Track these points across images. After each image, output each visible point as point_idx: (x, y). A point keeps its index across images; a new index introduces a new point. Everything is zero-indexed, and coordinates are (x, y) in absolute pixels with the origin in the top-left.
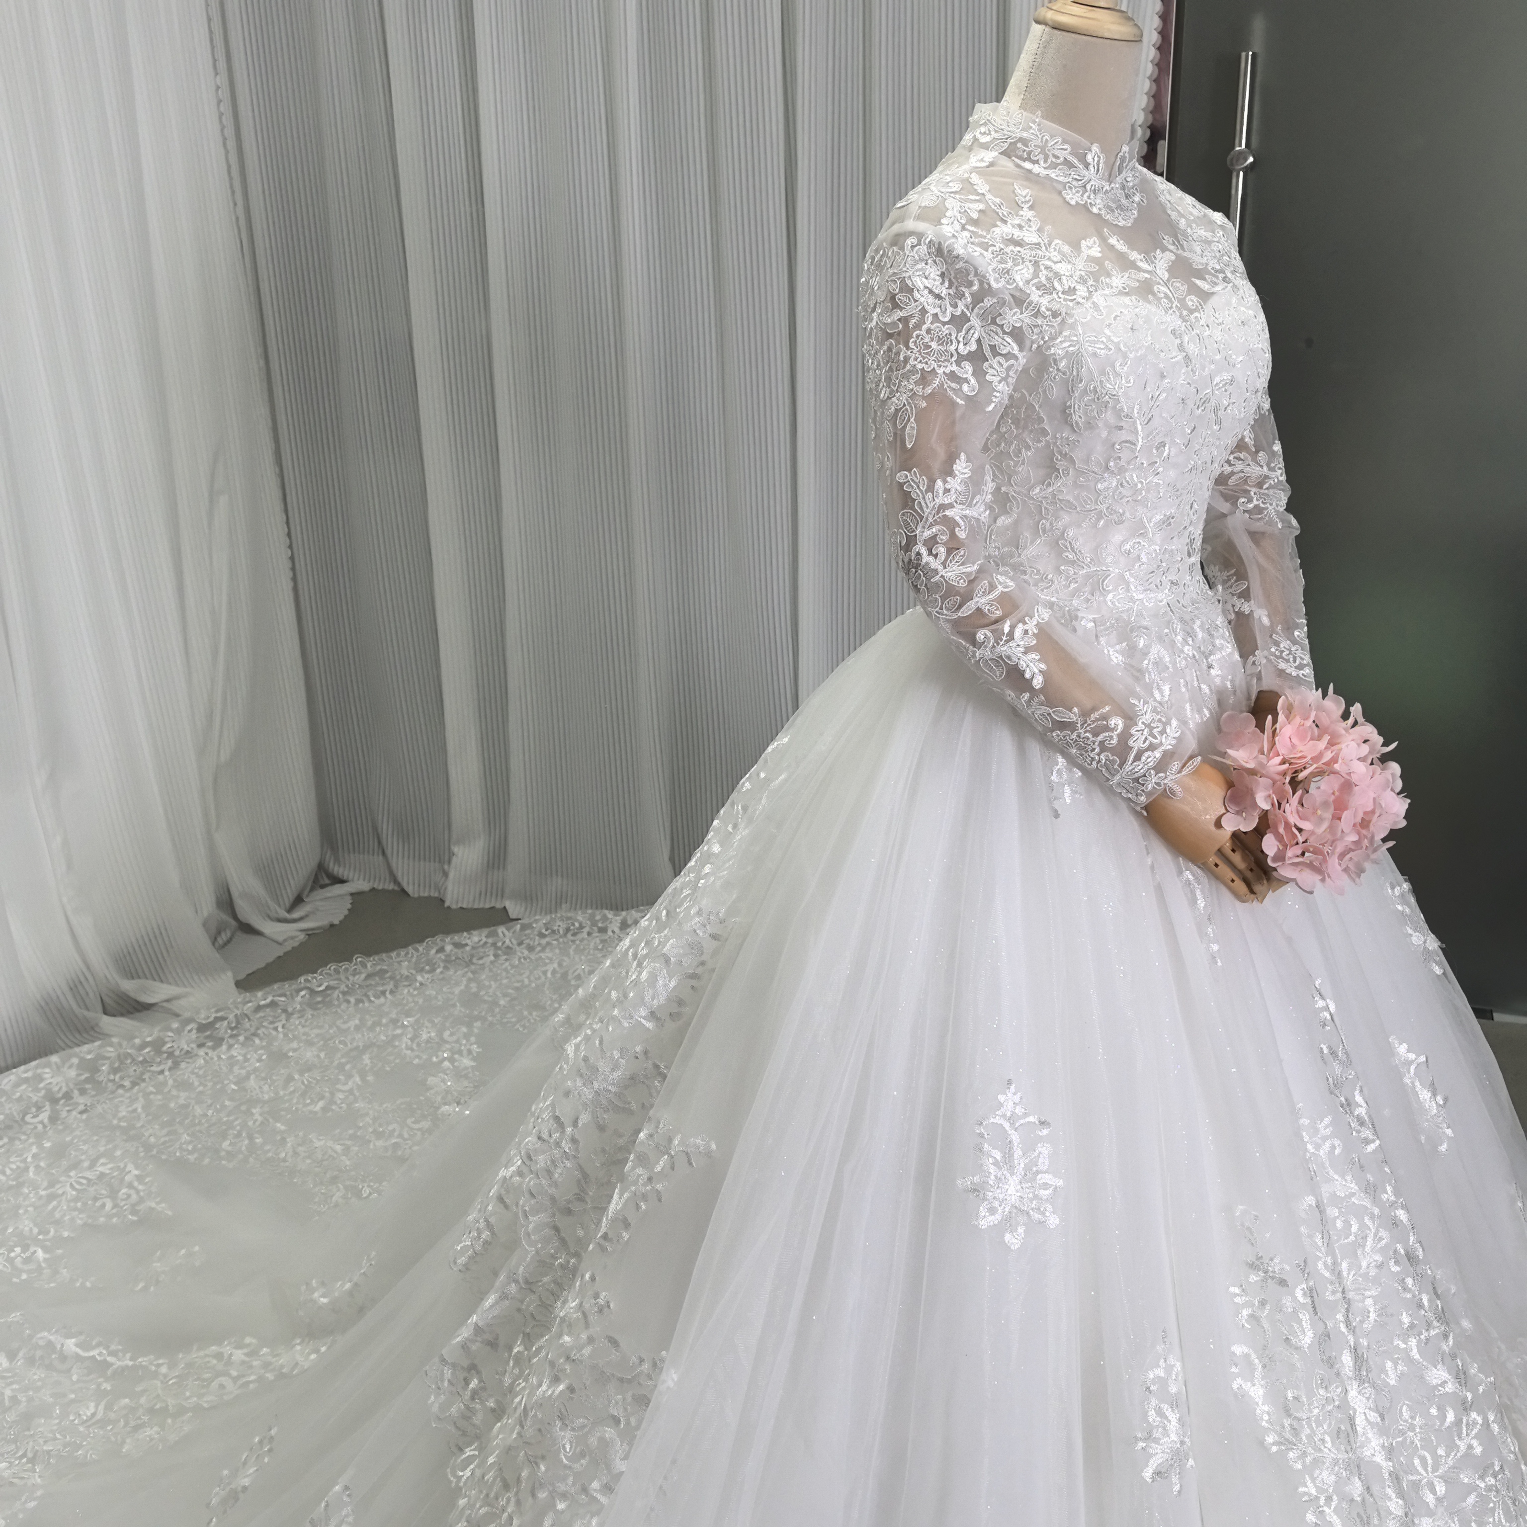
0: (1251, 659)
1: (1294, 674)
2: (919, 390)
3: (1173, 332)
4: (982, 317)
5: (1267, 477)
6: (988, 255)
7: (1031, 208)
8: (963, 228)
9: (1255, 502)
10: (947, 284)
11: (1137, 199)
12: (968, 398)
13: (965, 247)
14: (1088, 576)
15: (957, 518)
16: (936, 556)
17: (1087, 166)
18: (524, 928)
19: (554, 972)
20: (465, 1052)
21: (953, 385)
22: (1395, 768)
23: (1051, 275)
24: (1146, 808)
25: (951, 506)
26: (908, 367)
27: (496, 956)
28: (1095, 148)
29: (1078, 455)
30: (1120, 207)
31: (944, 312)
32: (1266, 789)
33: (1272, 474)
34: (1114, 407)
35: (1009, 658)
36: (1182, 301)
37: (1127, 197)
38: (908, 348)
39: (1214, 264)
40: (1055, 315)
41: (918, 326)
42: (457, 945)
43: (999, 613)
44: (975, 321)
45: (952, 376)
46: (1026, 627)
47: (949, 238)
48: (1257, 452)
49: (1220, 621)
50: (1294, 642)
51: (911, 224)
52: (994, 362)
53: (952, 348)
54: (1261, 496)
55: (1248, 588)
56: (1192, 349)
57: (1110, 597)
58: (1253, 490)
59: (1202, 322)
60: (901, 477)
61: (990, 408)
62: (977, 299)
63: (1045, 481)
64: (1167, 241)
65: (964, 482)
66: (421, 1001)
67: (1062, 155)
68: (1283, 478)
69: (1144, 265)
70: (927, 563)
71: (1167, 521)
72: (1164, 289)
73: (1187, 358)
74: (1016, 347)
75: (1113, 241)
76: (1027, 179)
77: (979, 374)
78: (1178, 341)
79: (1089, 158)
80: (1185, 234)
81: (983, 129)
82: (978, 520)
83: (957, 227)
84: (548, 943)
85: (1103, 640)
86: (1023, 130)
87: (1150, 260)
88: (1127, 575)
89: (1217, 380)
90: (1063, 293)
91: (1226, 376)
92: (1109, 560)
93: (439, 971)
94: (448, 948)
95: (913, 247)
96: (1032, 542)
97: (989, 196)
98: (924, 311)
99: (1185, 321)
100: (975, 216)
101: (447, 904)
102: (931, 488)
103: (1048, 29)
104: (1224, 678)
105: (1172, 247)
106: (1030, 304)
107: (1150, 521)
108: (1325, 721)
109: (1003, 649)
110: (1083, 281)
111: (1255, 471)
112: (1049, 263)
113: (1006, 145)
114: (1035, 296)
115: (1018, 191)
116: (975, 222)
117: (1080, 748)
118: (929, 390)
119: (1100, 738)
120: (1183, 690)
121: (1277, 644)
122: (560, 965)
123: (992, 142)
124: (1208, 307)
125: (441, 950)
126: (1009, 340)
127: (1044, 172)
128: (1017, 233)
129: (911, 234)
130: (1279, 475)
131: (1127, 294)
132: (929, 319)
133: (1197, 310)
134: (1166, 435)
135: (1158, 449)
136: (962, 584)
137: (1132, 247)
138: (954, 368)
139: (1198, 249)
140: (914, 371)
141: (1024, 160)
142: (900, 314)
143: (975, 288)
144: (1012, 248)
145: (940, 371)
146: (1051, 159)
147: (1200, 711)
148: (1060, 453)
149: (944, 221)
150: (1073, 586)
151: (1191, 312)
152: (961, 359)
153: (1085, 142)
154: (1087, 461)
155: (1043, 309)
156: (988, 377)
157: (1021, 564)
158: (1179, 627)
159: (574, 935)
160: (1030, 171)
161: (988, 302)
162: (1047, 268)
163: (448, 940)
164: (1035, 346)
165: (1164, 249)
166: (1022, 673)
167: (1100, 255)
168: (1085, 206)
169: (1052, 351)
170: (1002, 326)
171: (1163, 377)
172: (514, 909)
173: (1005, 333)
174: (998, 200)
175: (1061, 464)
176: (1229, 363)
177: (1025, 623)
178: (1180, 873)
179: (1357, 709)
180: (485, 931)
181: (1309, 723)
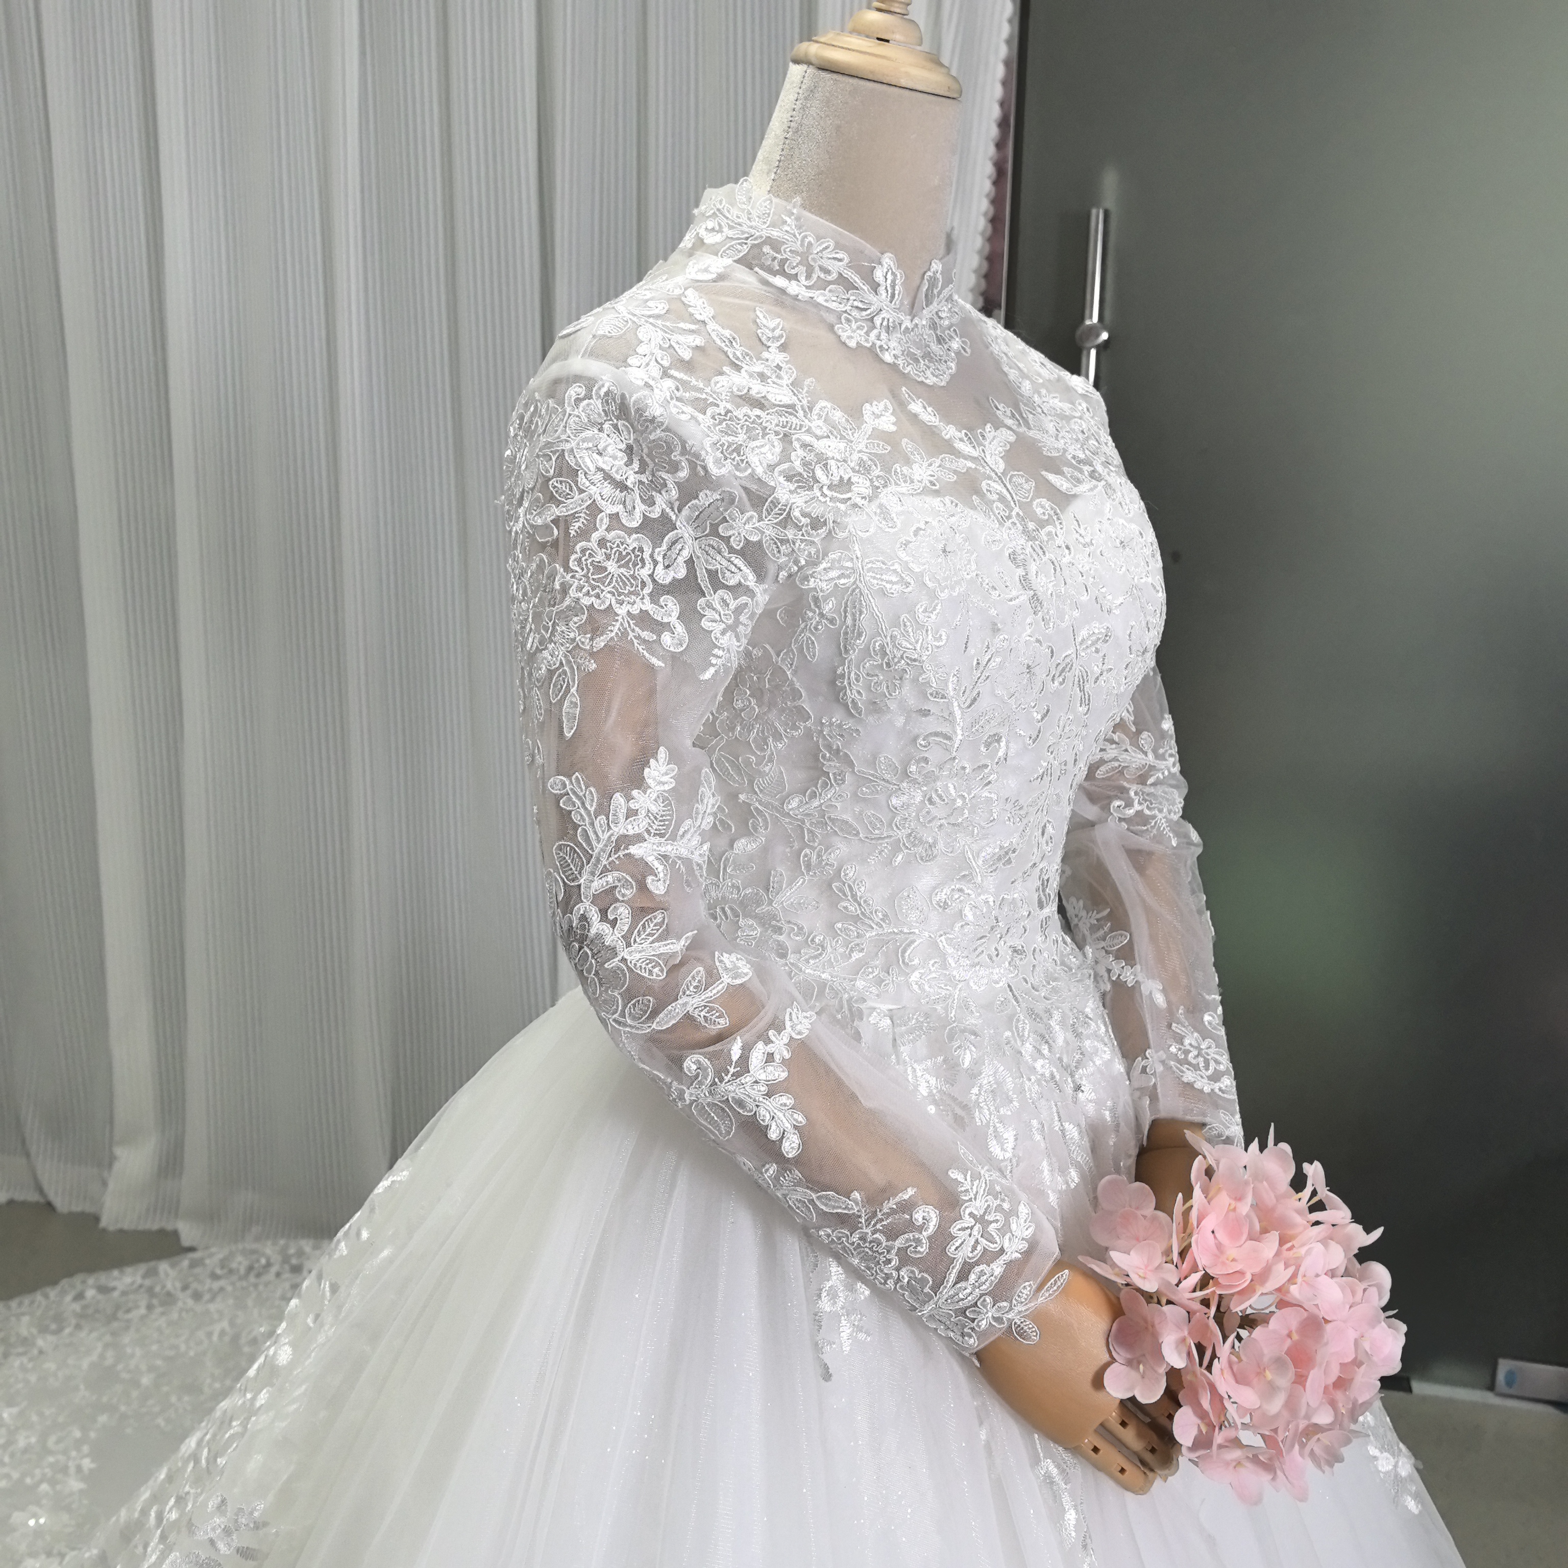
0: (1139, 1063)
1: (1207, 1089)
2: (584, 640)
3: (1013, 557)
4: (697, 521)
5: (1152, 768)
6: (706, 420)
7: (783, 348)
8: (665, 374)
9: (1137, 807)
10: (636, 466)
11: (955, 345)
12: (674, 658)
13: (665, 404)
14: (880, 942)
15: (650, 859)
16: (613, 923)
17: (875, 287)
18: (193, 1264)
19: (223, 1333)
20: (72, 1470)
21: (645, 635)
22: (1381, 1274)
23: (811, 457)
24: (978, 1355)
25: (639, 839)
26: (567, 602)
27: (150, 1307)
28: (888, 260)
29: (858, 752)
30: (928, 356)
31: (630, 513)
32: (1178, 1327)
33: (1161, 764)
34: (915, 680)
35: (741, 1103)
36: (1026, 507)
37: (940, 340)
38: (567, 569)
39: (1075, 450)
40: (816, 523)
41: (584, 534)
42: (104, 1290)
43: (723, 1023)
44: (685, 530)
45: (644, 619)
46: (770, 1048)
47: (639, 388)
48: (1139, 732)
49: (1091, 1006)
50: (1205, 1034)
51: (578, 364)
52: (715, 598)
53: (644, 573)
54: (1146, 798)
55: (1131, 941)
56: (1044, 583)
57: (915, 977)
58: (1133, 789)
59: (1059, 541)
60: (555, 784)
61: (708, 675)
62: (687, 493)
63: (808, 790)
64: (1003, 411)
65: (664, 798)
66: (33, 1378)
67: (836, 268)
68: (1176, 769)
69: (965, 448)
70: (599, 936)
71: (1005, 857)
72: (999, 487)
73: (1035, 600)
74: (751, 577)
75: (916, 407)
76: (779, 303)
77: (690, 616)
78: (1021, 572)
79: (879, 275)
80: (1030, 403)
81: (710, 224)
82: (687, 862)
83: (655, 371)
84: (222, 1289)
85: (905, 1050)
86: (773, 225)
87: (975, 439)
88: (942, 942)
89: (1083, 633)
90: (830, 487)
91: (1098, 628)
92: (913, 916)
93: (67, 1331)
94: (90, 1293)
95: (578, 401)
96: (790, 883)
97: (712, 326)
98: (594, 509)
99: (1031, 538)
100: (687, 355)
101: (104, 1223)
102: (604, 808)
103: (811, 70)
104: (1099, 1103)
105: (1009, 422)
106: (775, 503)
107: (977, 855)
108: (1269, 1199)
109: (731, 1089)
110: (863, 468)
111: (1136, 759)
112: (808, 439)
113: (745, 249)
114: (784, 492)
115: (762, 320)
116: (688, 366)
117: (865, 1258)
118: (600, 643)
119: (899, 1243)
120: (1038, 1137)
121: (1180, 1040)
122: (232, 1323)
123: (722, 244)
124: (1068, 517)
125: (80, 1296)
126: (739, 562)
127: (805, 294)
128: (757, 388)
129: (577, 378)
130: (1170, 765)
131: (937, 493)
132: (603, 522)
133: (1048, 522)
134: (1002, 724)
135: (988, 745)
136: (658, 975)
137: (947, 418)
138: (648, 606)
139: (1051, 427)
140: (576, 608)
141: (774, 273)
142: (556, 511)
143: (683, 474)
144: (746, 410)
145: (622, 611)
146: (817, 273)
147: (1063, 1171)
148: (829, 747)
149: (631, 361)
150: (856, 956)
151: (1042, 524)
152: (659, 590)
153: (870, 249)
154: (873, 762)
155: (796, 513)
156: (705, 624)
157: (774, 917)
158: (1027, 1026)
159: (258, 1275)
160: (783, 291)
161: (706, 498)
162: (805, 446)
163: (91, 1281)
164: (783, 574)
165: (998, 425)
166: (763, 1131)
167: (893, 428)
168: (872, 350)
169: (812, 584)
170: (727, 540)
171: (995, 630)
172: (188, 1232)
173: (732, 550)
174: (727, 333)
175: (832, 766)
176: (1101, 607)
177: (768, 1041)
178: (1036, 1461)
179: (1314, 1171)
180: (142, 1268)
181: (1244, 1208)
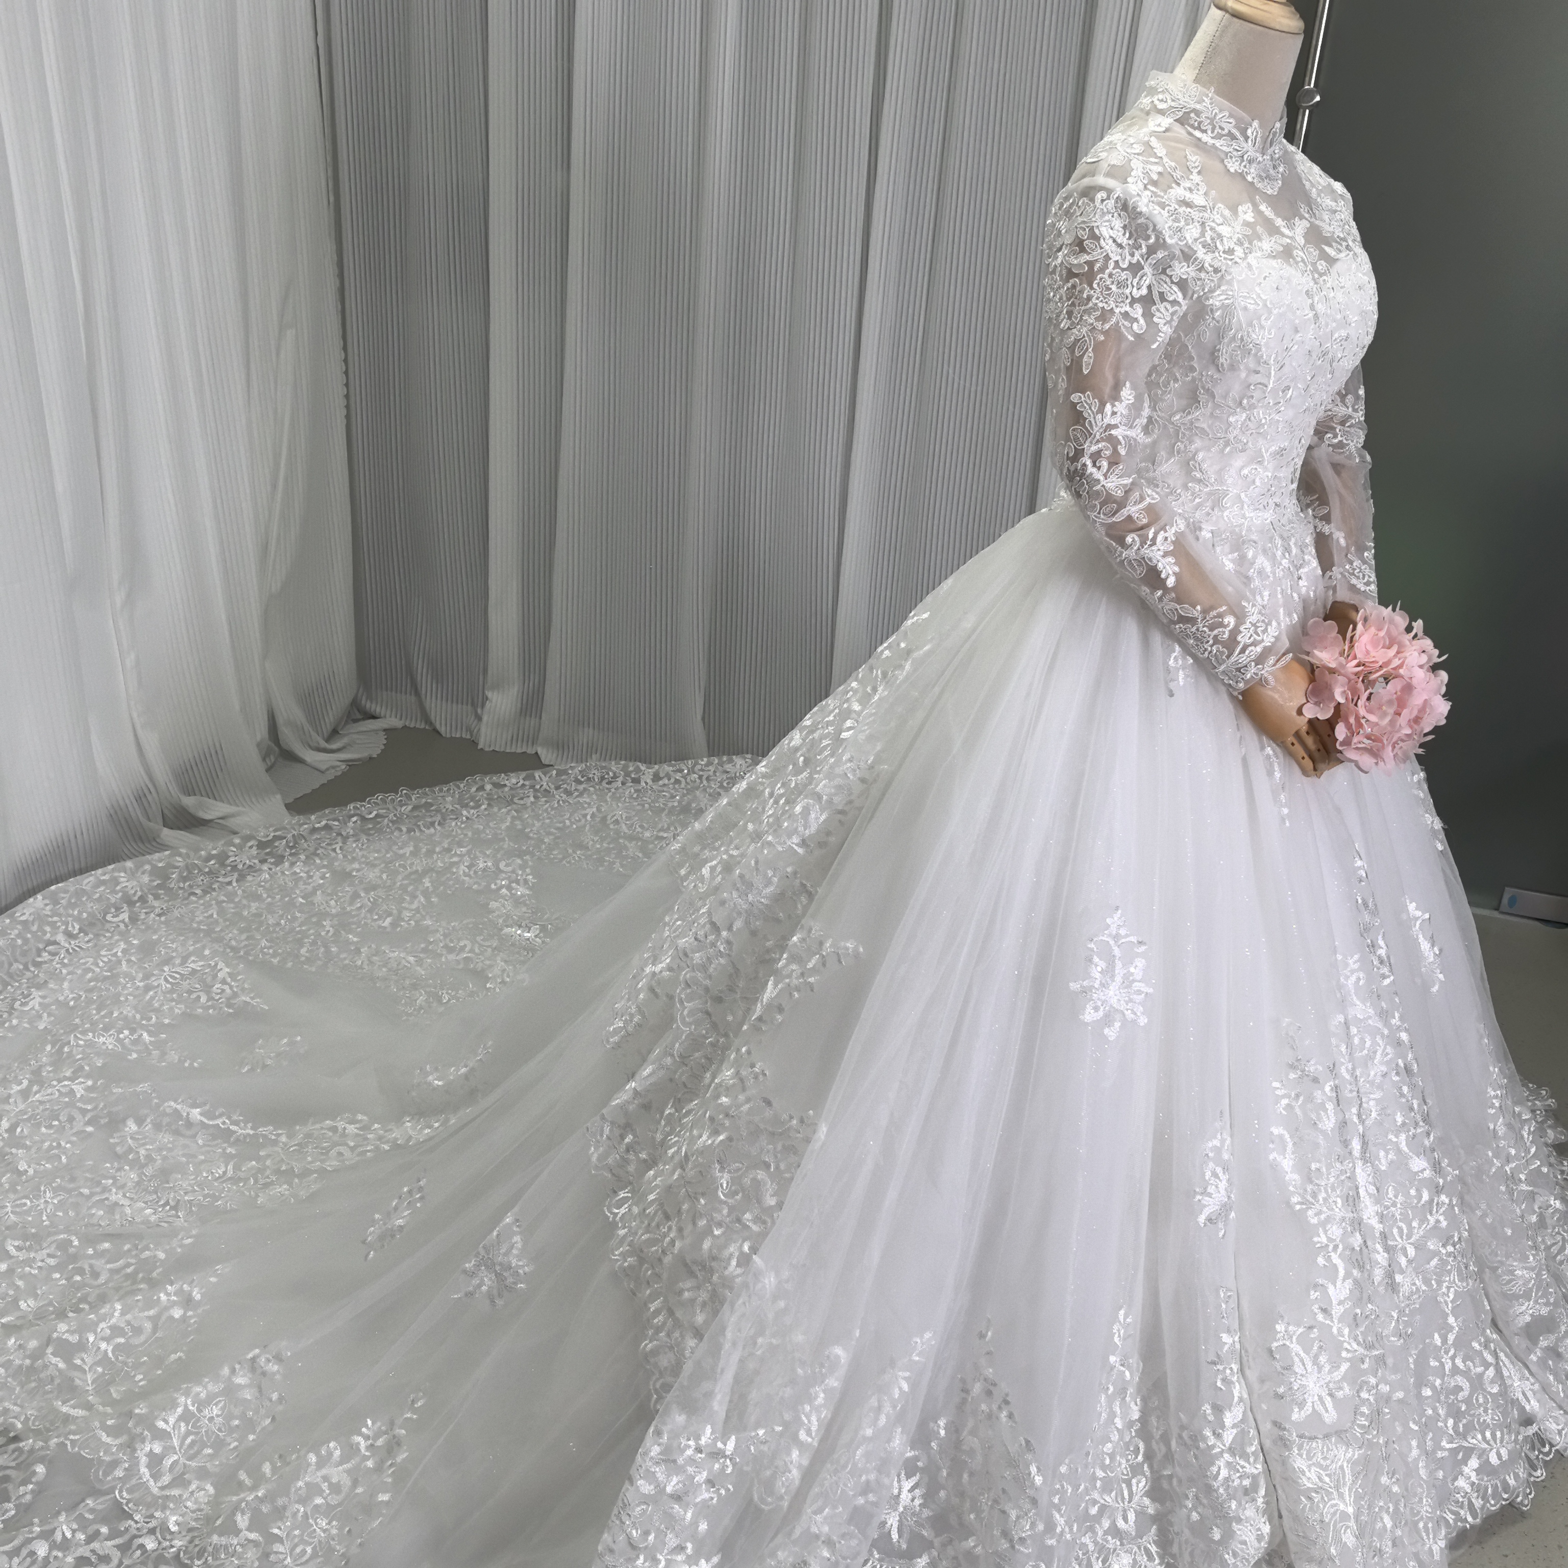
0: (1329, 573)
1: (1363, 589)
2: (1098, 325)
3: (1307, 293)
4: (1155, 266)
5: (1350, 417)
6: (1165, 213)
7: (1199, 173)
8: (1146, 188)
9: (1339, 438)
10: (1127, 235)
11: (1281, 169)
12: (1137, 336)
13: (1147, 206)
14: (1210, 494)
15: (1120, 438)
16: (1099, 468)
17: (1246, 138)
18: (560, 773)
19: (593, 816)
20: (522, 882)
21: (1126, 323)
22: (1444, 676)
23: (1214, 235)
24: (1243, 693)
25: (1115, 426)
26: (1091, 305)
27: (535, 797)
28: (1256, 124)
29: (1218, 391)
30: (1268, 177)
31: (1124, 260)
32: (1343, 685)
33: (1355, 415)
34: (1256, 355)
35: (1150, 559)
36: (1314, 264)
37: (1275, 167)
38: (1092, 288)
39: (1339, 233)
40: (1216, 271)
41: (1102, 270)
42: (497, 785)
43: (1145, 521)
44: (1148, 270)
45: (1126, 315)
46: (1167, 535)
47: (1134, 196)
48: (1346, 395)
49: (1309, 540)
50: (1364, 562)
51: (1101, 180)
52: (1161, 307)
53: (1128, 291)
54: (1345, 433)
55: (1329, 513)
56: (1320, 308)
57: (1225, 514)
58: (1338, 428)
59: (1329, 285)
60: (1075, 398)
61: (1154, 346)
62: (1151, 251)
63: (1185, 410)
64: (1304, 210)
65: (1129, 407)
66: (470, 834)
67: (1227, 128)
68: (1362, 419)
69: (1286, 231)
70: (1091, 474)
71: (1281, 452)
72: (1301, 254)
73: (1316, 316)
74: (1180, 295)
75: (1263, 207)
76: (1197, 146)
77: (1148, 315)
78: (1310, 301)
79: (1249, 132)
80: (1316, 203)
81: (1161, 96)
82: (1135, 440)
83: (1141, 187)
84: (585, 789)
85: (1218, 549)
86: (1198, 102)
87: (1291, 227)
88: (1243, 495)
89: (1336, 335)
90: (1224, 252)
91: (1343, 333)
92: (1230, 481)
93: (483, 807)
94: (488, 787)
95: (1103, 201)
96: (1167, 461)
97: (1165, 160)
98: (1107, 258)
99: (1316, 283)
100: (1155, 177)
101: (480, 747)
102: (1101, 410)
103: (1227, 15)
104: (1308, 588)
105: (1307, 216)
106: (1196, 259)
107: (1267, 451)
108: (1393, 632)
109: (1146, 552)
110: (1240, 243)
111: (1342, 411)
112: (1213, 224)
113: (1181, 114)
114: (1201, 253)
115: (1189, 157)
116: (1155, 183)
117: (1196, 639)
118: (1107, 326)
119: (1216, 632)
120: (1280, 596)
121: (1351, 563)
122: (599, 810)
123: (1168, 109)
124: (1334, 271)
125: (481, 788)
126: (1175, 288)
127: (1211, 141)
128: (1188, 196)
129: (1101, 188)
130: (1360, 416)
131: (1274, 257)
132: (1111, 265)
133: (1324, 274)
134: (1292, 381)
135: (1283, 391)
136: (1120, 493)
137: (1277, 215)
138: (1128, 308)
139: (1326, 217)
140: (1095, 308)
141: (1195, 129)
142: (1086, 257)
143: (1152, 241)
144: (1184, 208)
145: (1117, 311)
146: (1217, 130)
147: (1290, 615)
148: (1203, 388)
149: (1129, 180)
150: (1197, 500)
151: (1321, 275)
152: (1134, 301)
153: (1247, 118)
154: (1225, 397)
155: (1206, 265)
156: (1155, 319)
157: (1155, 479)
158: (1279, 542)
159: (609, 783)
160: (1199, 139)
161: (1160, 254)
162: (1212, 229)
163: (487, 779)
164: (1196, 296)
165: (1302, 218)
166: (1158, 573)
167: (1252, 220)
168: (1241, 174)
169: (1211, 302)
170: (1171, 277)
171: (1297, 331)
172: (546, 755)
173: (1172, 282)
174: (1173, 164)
175: (1203, 397)
176: (1346, 322)
177: (1166, 531)
178: (1262, 748)
179: (1417, 624)
180: (523, 774)
181: (1382, 635)
